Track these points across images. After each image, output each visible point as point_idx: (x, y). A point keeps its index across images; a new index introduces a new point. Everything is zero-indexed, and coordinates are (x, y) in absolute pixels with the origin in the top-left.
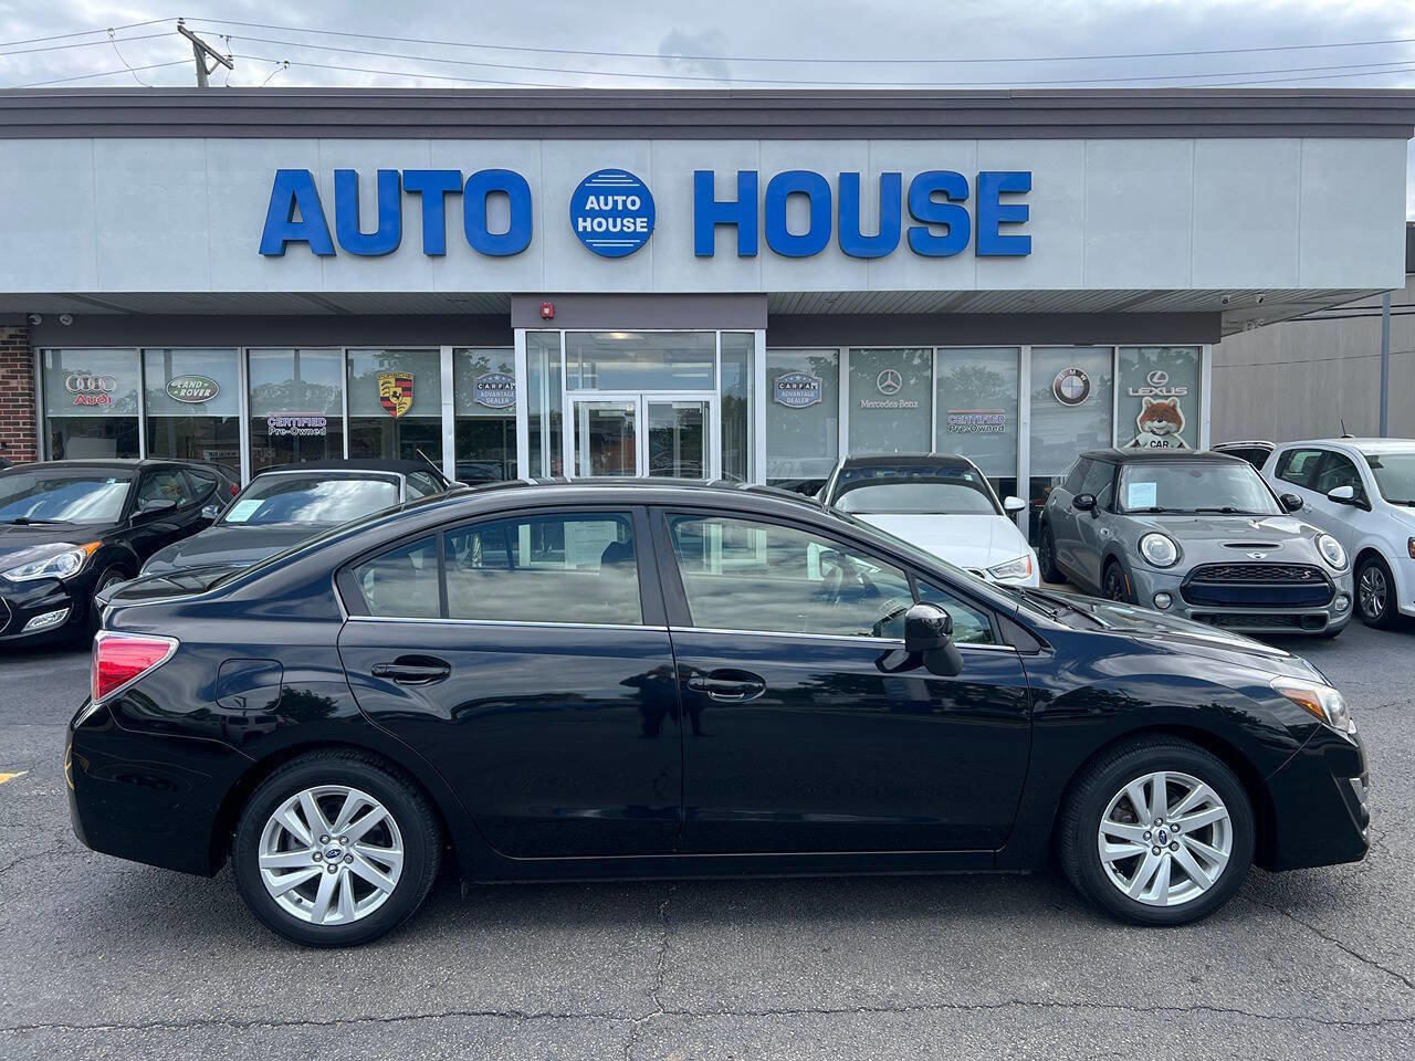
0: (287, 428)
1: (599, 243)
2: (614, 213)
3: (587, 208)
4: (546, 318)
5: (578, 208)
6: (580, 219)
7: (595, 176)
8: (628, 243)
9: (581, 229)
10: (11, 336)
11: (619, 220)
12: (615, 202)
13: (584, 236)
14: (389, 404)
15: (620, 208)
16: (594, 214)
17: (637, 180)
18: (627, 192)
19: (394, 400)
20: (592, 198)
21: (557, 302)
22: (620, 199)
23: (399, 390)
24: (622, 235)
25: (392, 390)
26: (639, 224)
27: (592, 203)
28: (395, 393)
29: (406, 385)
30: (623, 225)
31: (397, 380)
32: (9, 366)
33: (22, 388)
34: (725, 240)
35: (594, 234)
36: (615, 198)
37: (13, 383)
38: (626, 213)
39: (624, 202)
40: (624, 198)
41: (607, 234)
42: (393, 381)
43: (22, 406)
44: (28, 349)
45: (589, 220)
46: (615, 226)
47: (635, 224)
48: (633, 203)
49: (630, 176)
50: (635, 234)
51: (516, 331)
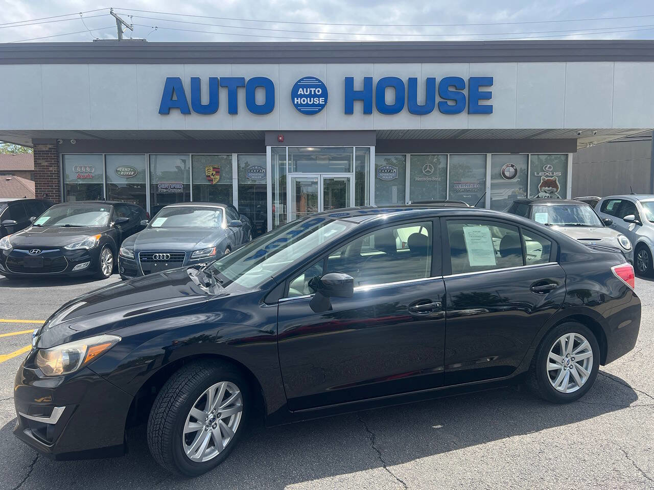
0: (166, 189)
1: (303, 109)
2: (310, 96)
3: (299, 93)
4: (280, 141)
5: (294, 94)
6: (296, 99)
7: (302, 79)
8: (316, 109)
9: (296, 103)
10: (50, 148)
11: (312, 99)
12: (311, 91)
13: (297, 106)
14: (209, 179)
15: (313, 93)
16: (301, 96)
17: (320, 81)
18: (316, 87)
19: (212, 177)
20: (301, 89)
21: (285, 135)
22: (313, 90)
23: (214, 173)
24: (313, 105)
25: (211, 172)
26: (321, 101)
27: (300, 91)
29: (217, 170)
30: (314, 101)
31: (213, 168)
32: (49, 161)
33: (55, 171)
34: (358, 107)
35: (301, 105)
36: (311, 89)
37: (51, 169)
38: (315, 96)
39: (315, 91)
40: (315, 89)
41: (307, 105)
42: (212, 168)
43: (54, 179)
44: (57, 154)
45: (299, 99)
46: (310, 101)
47: (319, 100)
48: (319, 91)
49: (317, 79)
50: (319, 105)
51: (267, 147)
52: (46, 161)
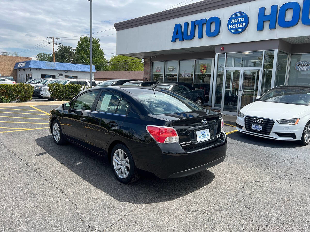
0: (184, 76)
1: (233, 31)
2: (238, 23)
3: (232, 23)
4: (222, 50)
5: (229, 23)
6: (230, 26)
7: (234, 14)
8: (240, 30)
9: (229, 28)
11: (239, 24)
12: (238, 20)
13: (230, 30)
14: (202, 71)
15: (239, 21)
16: (233, 24)
17: (244, 13)
18: (241, 17)
20: (233, 20)
21: (225, 46)
22: (239, 19)
23: (204, 68)
24: (239, 28)
25: (203, 68)
26: (243, 25)
27: (233, 21)
28: (203, 69)
30: (239, 26)
31: (204, 66)
34: (267, 25)
35: (233, 29)
36: (238, 19)
37: (148, 68)
38: (241, 22)
39: (240, 19)
40: (240, 18)
41: (236, 28)
42: (203, 66)
43: (149, 72)
44: (150, 62)
45: (232, 25)
46: (237, 26)
47: (242, 25)
48: (243, 19)
49: (242, 12)
50: (242, 27)
51: (216, 54)
52: (147, 65)
